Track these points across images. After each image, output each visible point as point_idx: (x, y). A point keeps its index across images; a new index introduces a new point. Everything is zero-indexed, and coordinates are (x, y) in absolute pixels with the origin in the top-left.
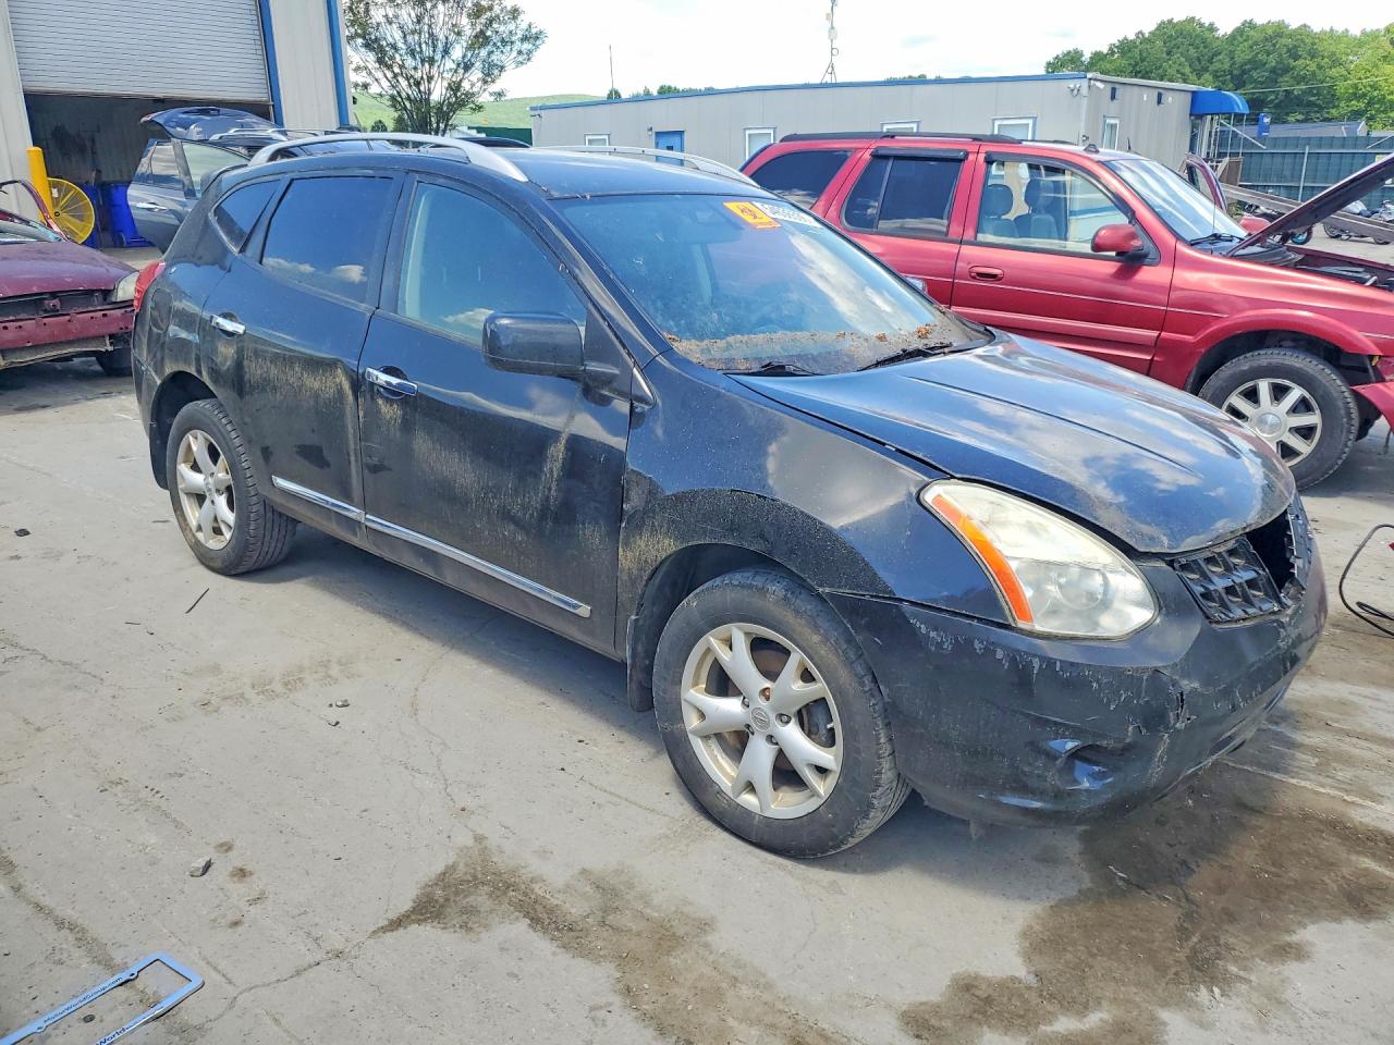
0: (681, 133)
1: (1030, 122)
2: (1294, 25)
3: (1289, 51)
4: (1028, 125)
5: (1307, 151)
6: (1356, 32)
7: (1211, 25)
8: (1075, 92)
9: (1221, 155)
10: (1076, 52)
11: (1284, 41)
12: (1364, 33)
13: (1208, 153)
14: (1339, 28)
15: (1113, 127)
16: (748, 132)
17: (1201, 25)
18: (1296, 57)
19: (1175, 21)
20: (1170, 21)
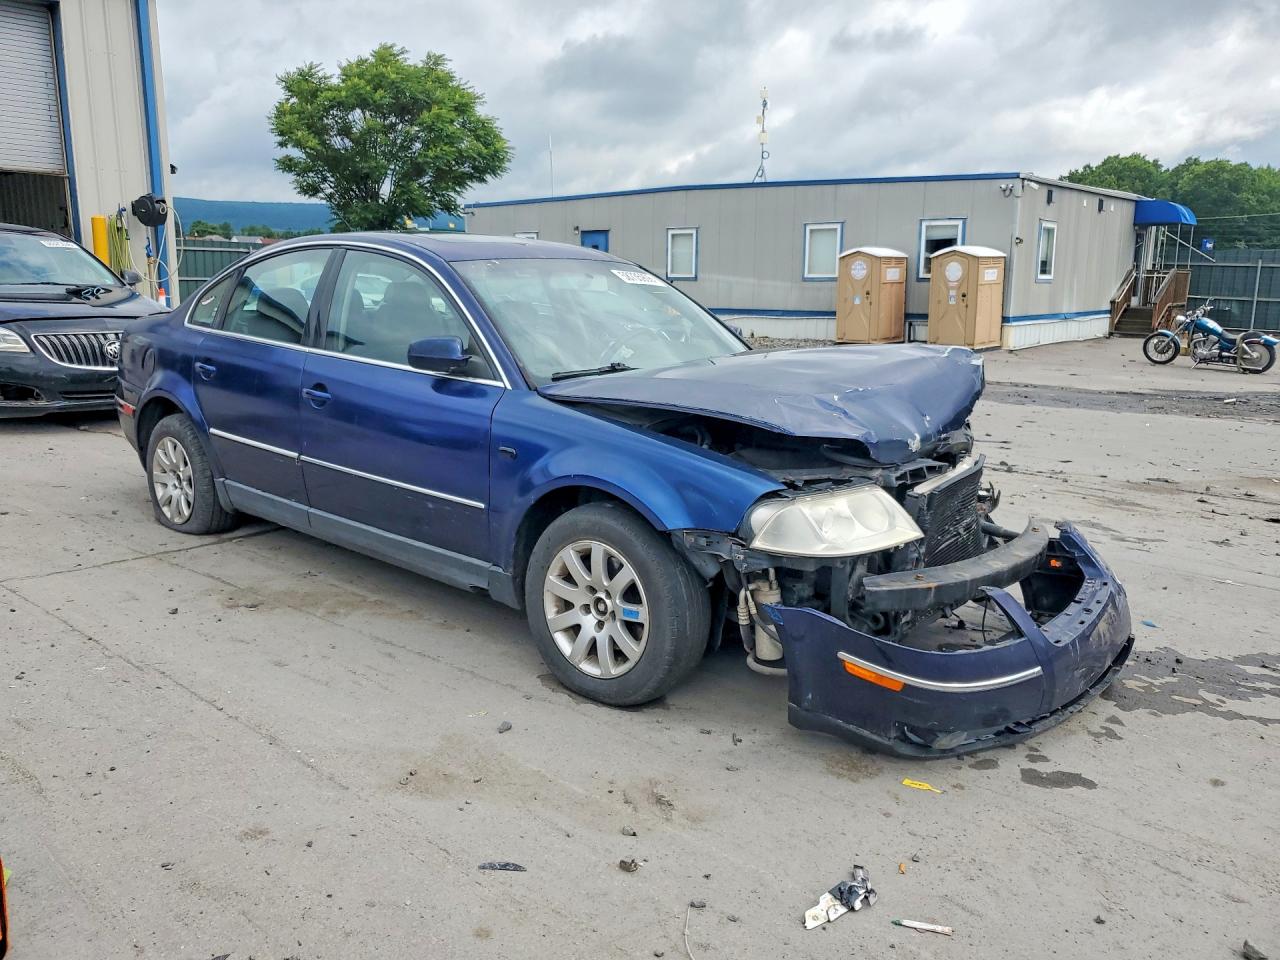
0: (605, 232)
1: (960, 223)
2: (1234, 162)
3: (1230, 185)
4: (957, 226)
5: (1260, 265)
7: (1156, 161)
8: (1008, 192)
9: (1168, 267)
11: (1226, 175)
13: (1154, 265)
15: (1049, 231)
16: (671, 232)
17: (1146, 162)
18: (1238, 191)
19: (1121, 157)
20: (1117, 157)
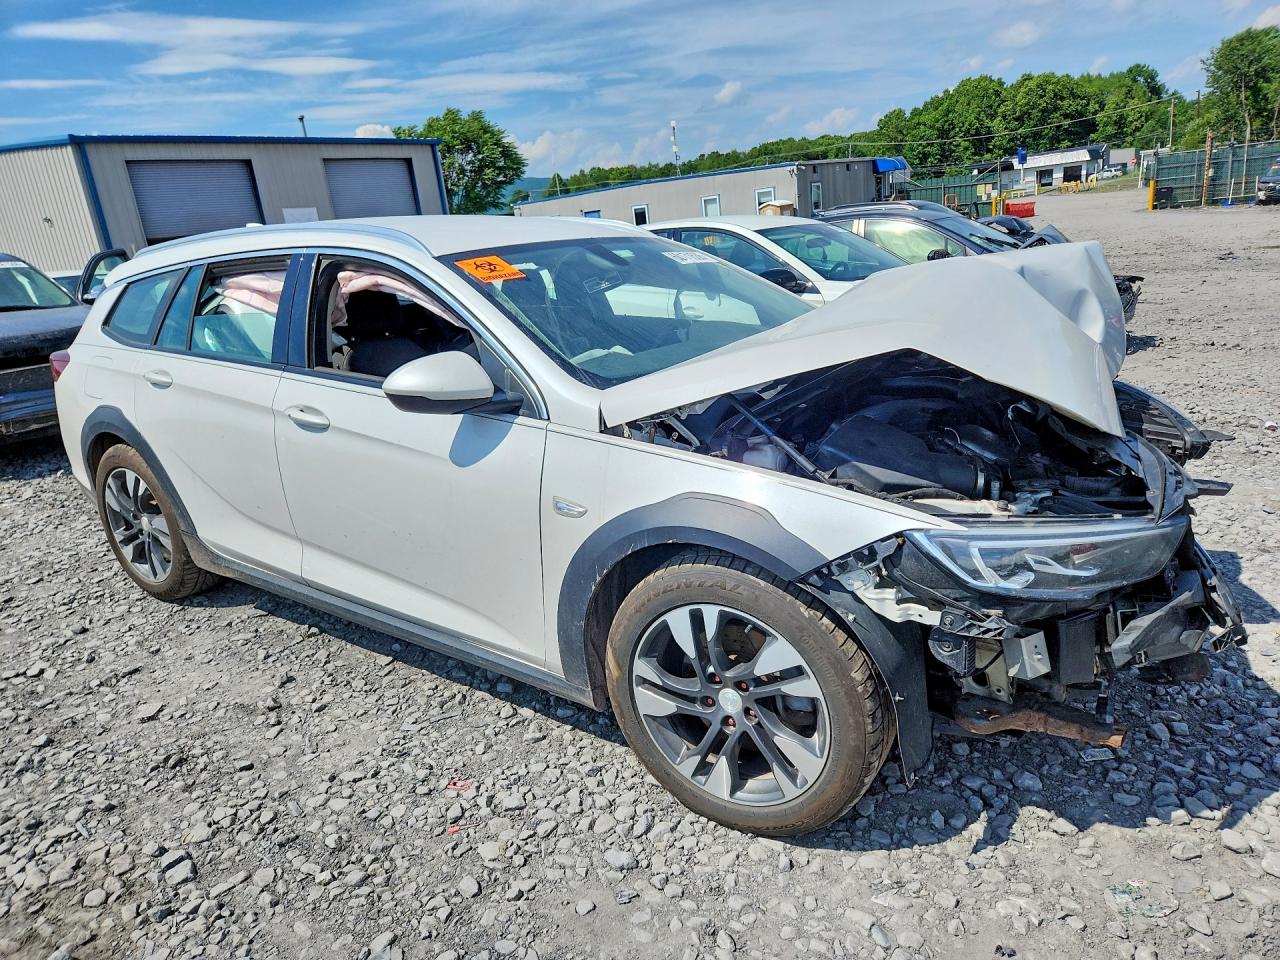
0: (598, 212)
2: (1059, 74)
4: (771, 191)
6: (1106, 74)
7: (999, 79)
8: (792, 172)
10: (900, 110)
11: (1051, 87)
12: (1112, 75)
14: (1094, 73)
15: (818, 187)
16: (634, 208)
17: (992, 81)
18: (1062, 99)
